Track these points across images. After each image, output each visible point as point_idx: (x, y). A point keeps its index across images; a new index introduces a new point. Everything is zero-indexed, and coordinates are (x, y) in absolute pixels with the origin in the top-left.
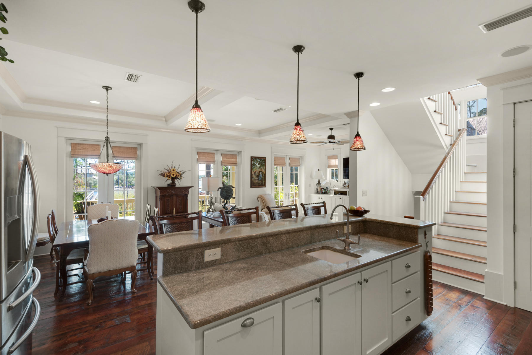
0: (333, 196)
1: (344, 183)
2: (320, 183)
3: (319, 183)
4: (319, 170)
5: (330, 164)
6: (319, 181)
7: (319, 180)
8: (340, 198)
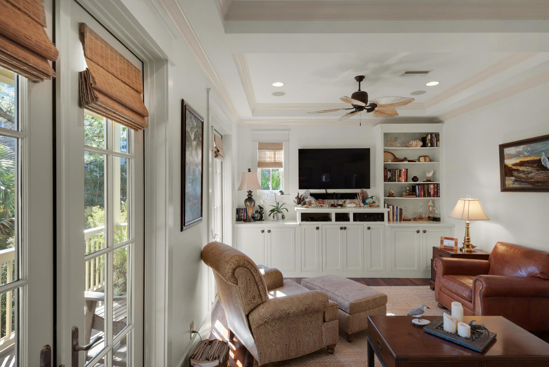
0: (300, 224)
1: (298, 197)
2: (252, 197)
3: (250, 199)
4: (249, 170)
5: (262, 160)
6: (251, 195)
7: (250, 193)
8: (318, 228)
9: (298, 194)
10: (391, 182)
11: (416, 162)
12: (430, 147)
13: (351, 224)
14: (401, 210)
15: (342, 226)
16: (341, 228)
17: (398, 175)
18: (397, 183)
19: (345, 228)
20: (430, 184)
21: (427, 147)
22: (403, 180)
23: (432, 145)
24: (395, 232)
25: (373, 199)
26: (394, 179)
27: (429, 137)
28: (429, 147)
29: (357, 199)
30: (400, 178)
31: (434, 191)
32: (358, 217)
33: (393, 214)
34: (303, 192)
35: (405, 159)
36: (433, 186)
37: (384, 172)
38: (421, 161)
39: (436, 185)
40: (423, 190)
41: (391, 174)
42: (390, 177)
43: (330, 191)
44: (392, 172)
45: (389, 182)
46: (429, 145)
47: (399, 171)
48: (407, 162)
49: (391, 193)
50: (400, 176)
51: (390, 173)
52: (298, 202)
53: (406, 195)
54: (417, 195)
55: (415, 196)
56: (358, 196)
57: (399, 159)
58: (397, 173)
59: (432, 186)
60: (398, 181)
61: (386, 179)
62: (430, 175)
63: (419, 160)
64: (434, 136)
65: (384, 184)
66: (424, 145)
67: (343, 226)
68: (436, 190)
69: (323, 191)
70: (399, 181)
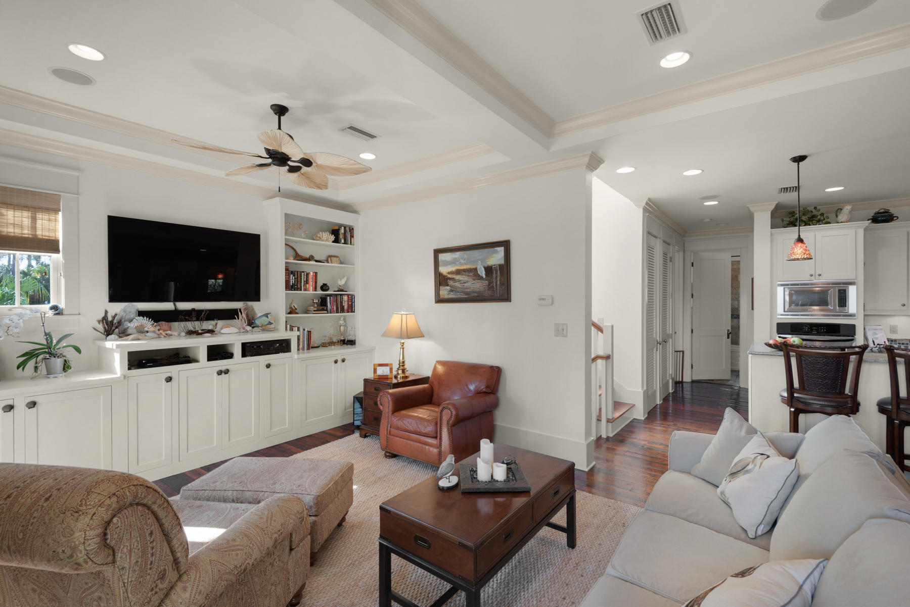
0: (123, 377)
1: (105, 318)
8: (169, 379)
9: (106, 312)
10: (295, 290)
11: (323, 262)
12: (344, 243)
13: (237, 361)
14: (309, 332)
15: (220, 368)
16: (220, 373)
17: (304, 281)
18: (303, 292)
19: (227, 372)
20: (344, 295)
21: (339, 243)
22: (311, 288)
23: (345, 243)
24: (307, 366)
25: (268, 317)
26: (299, 286)
27: (342, 230)
29: (238, 319)
30: (307, 285)
31: (348, 304)
32: (250, 349)
34: (118, 309)
35: (311, 258)
36: (347, 298)
37: (285, 275)
38: (330, 262)
39: (350, 296)
40: (335, 303)
41: (295, 278)
42: (293, 284)
43: (184, 306)
44: (296, 276)
45: (291, 290)
46: (343, 241)
47: (305, 274)
48: (314, 263)
49: (293, 307)
50: (307, 282)
51: (293, 278)
52: (106, 330)
53: (314, 311)
54: (329, 310)
55: (326, 312)
56: (240, 313)
57: (302, 256)
58: (304, 278)
59: (345, 298)
60: (304, 289)
61: (289, 287)
62: (342, 282)
63: (327, 261)
64: (348, 229)
65: (286, 293)
66: (336, 241)
67: (223, 368)
68: (350, 303)
69: (168, 306)
70: (305, 290)
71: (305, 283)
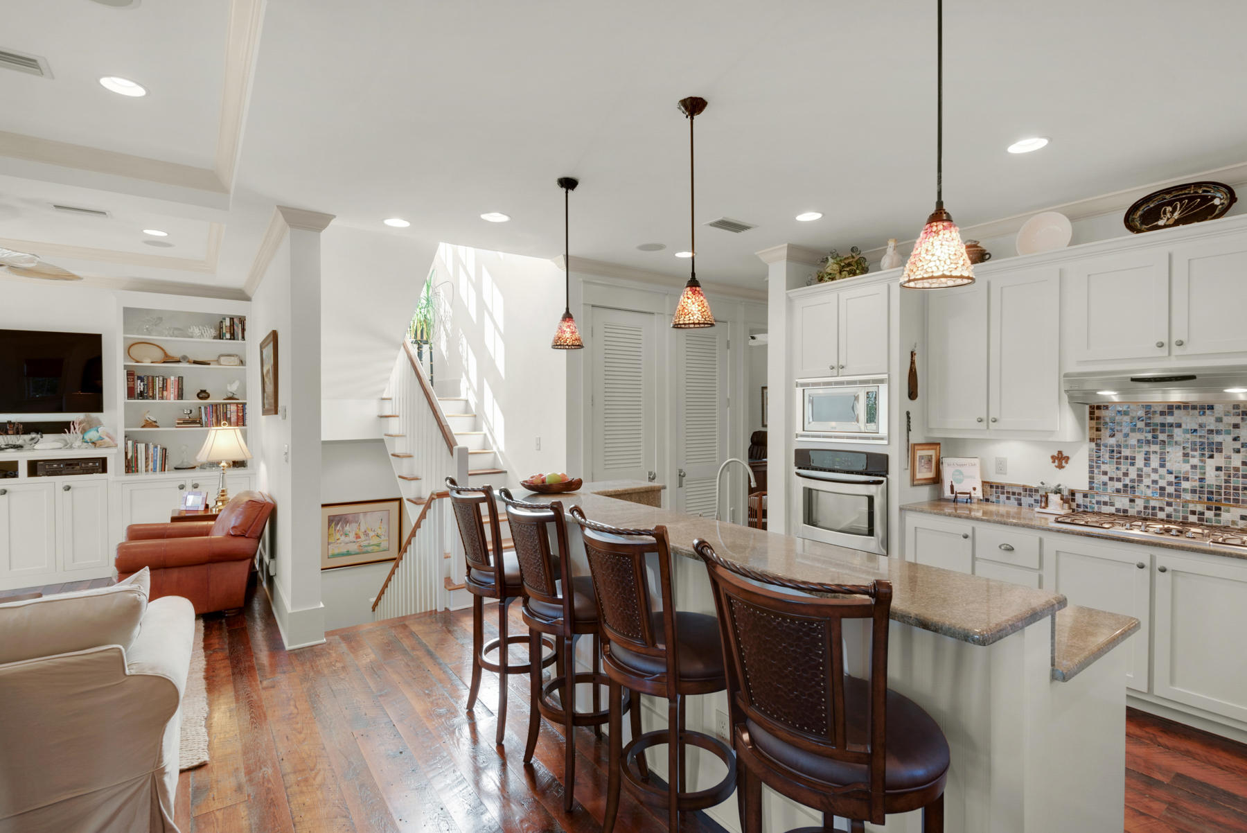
10: (144, 399)
11: (209, 364)
12: (230, 339)
13: (21, 482)
14: (164, 450)
17: (159, 388)
18: (157, 401)
19: (4, 492)
20: (230, 404)
21: (223, 339)
22: (172, 396)
23: (233, 337)
24: (131, 490)
25: (98, 431)
26: (151, 394)
27: (227, 322)
28: (227, 339)
30: (165, 393)
31: (238, 416)
33: (147, 458)
35: (184, 359)
36: (236, 408)
37: (128, 381)
38: (222, 363)
39: (240, 406)
40: (214, 415)
41: (144, 385)
42: (141, 391)
44: (145, 383)
45: (138, 399)
46: (228, 336)
47: (161, 379)
48: (187, 365)
49: (149, 419)
50: (164, 388)
51: (142, 384)
53: (178, 424)
54: (204, 423)
55: (199, 425)
57: (174, 357)
58: (158, 384)
59: (233, 408)
60: (159, 397)
61: (131, 393)
62: (233, 388)
63: (218, 361)
64: (236, 321)
65: (129, 403)
66: (220, 336)
67: (0, 488)
68: (241, 414)
70: (162, 398)
71: (161, 389)
